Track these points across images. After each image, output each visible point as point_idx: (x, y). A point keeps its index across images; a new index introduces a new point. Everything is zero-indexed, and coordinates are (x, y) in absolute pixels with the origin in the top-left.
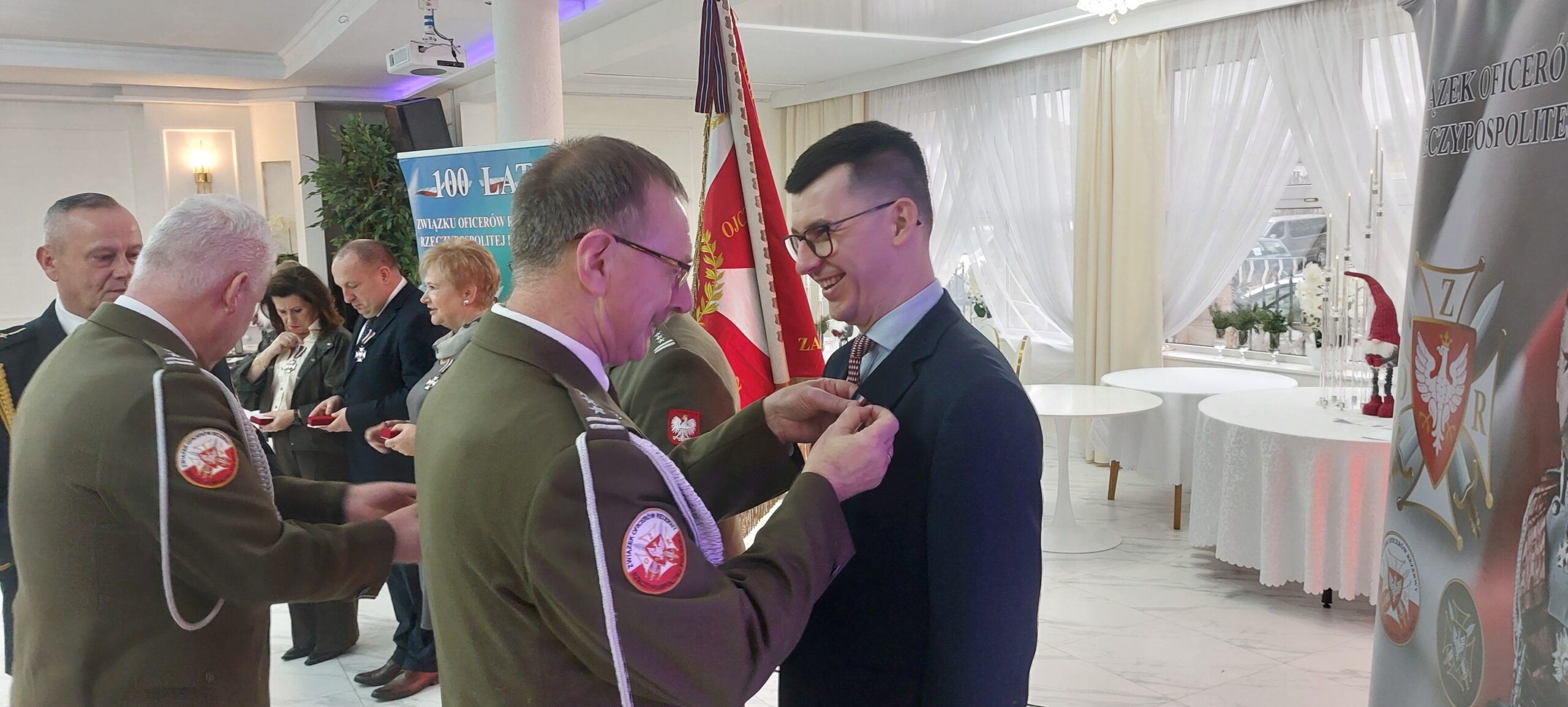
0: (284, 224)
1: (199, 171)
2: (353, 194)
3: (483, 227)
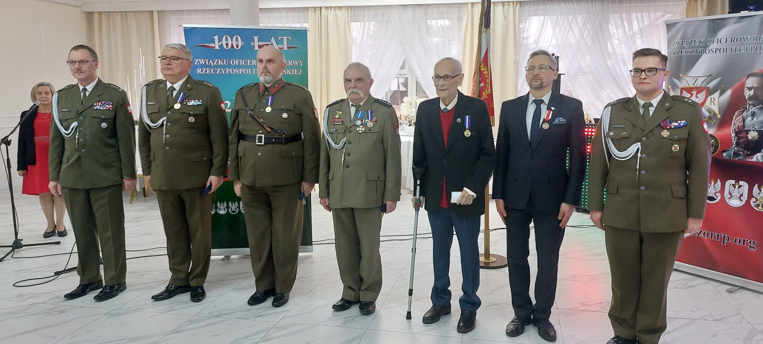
3: (251, 65)
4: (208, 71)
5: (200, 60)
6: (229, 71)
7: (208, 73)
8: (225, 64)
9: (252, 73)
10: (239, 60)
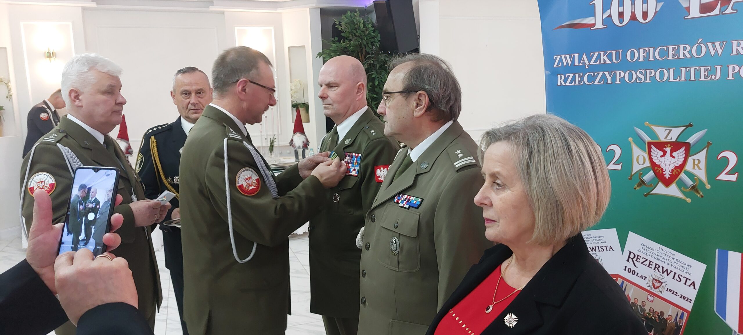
3: (676, 57)
4: (577, 79)
5: (563, 57)
6: (622, 76)
7: (577, 83)
8: (615, 61)
9: (678, 80)
10: (647, 49)
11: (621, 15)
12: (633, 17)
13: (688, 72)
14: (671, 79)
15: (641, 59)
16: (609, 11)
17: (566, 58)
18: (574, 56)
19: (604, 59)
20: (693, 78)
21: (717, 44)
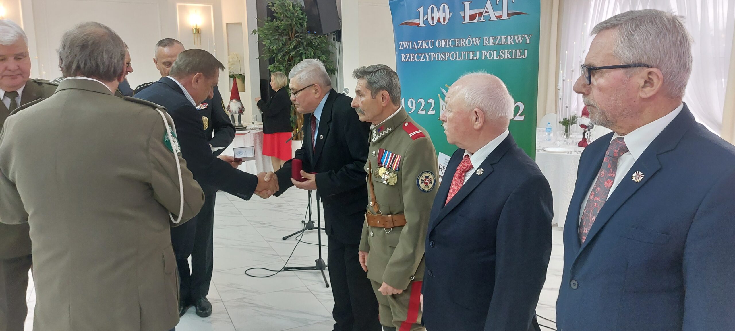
0: (237, 57)
1: (195, 27)
2: (282, 40)
3: (459, 46)
4: (412, 57)
6: (434, 57)
7: (411, 60)
8: (430, 47)
9: (460, 59)
10: (445, 40)
11: (433, 18)
12: (439, 21)
13: (465, 54)
14: (457, 59)
15: (443, 46)
16: (427, 15)
17: (405, 44)
18: (410, 42)
19: (425, 46)
20: (467, 59)
21: (477, 39)
